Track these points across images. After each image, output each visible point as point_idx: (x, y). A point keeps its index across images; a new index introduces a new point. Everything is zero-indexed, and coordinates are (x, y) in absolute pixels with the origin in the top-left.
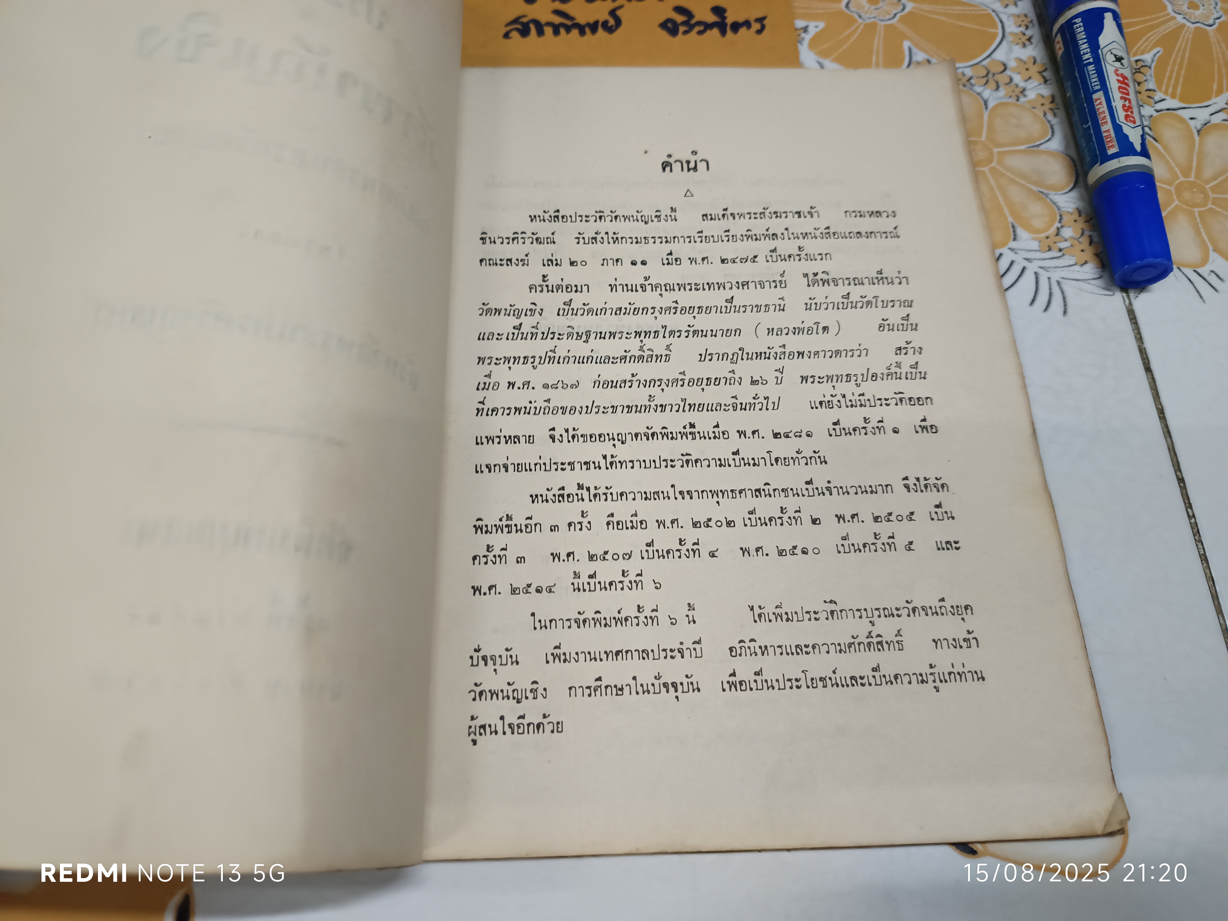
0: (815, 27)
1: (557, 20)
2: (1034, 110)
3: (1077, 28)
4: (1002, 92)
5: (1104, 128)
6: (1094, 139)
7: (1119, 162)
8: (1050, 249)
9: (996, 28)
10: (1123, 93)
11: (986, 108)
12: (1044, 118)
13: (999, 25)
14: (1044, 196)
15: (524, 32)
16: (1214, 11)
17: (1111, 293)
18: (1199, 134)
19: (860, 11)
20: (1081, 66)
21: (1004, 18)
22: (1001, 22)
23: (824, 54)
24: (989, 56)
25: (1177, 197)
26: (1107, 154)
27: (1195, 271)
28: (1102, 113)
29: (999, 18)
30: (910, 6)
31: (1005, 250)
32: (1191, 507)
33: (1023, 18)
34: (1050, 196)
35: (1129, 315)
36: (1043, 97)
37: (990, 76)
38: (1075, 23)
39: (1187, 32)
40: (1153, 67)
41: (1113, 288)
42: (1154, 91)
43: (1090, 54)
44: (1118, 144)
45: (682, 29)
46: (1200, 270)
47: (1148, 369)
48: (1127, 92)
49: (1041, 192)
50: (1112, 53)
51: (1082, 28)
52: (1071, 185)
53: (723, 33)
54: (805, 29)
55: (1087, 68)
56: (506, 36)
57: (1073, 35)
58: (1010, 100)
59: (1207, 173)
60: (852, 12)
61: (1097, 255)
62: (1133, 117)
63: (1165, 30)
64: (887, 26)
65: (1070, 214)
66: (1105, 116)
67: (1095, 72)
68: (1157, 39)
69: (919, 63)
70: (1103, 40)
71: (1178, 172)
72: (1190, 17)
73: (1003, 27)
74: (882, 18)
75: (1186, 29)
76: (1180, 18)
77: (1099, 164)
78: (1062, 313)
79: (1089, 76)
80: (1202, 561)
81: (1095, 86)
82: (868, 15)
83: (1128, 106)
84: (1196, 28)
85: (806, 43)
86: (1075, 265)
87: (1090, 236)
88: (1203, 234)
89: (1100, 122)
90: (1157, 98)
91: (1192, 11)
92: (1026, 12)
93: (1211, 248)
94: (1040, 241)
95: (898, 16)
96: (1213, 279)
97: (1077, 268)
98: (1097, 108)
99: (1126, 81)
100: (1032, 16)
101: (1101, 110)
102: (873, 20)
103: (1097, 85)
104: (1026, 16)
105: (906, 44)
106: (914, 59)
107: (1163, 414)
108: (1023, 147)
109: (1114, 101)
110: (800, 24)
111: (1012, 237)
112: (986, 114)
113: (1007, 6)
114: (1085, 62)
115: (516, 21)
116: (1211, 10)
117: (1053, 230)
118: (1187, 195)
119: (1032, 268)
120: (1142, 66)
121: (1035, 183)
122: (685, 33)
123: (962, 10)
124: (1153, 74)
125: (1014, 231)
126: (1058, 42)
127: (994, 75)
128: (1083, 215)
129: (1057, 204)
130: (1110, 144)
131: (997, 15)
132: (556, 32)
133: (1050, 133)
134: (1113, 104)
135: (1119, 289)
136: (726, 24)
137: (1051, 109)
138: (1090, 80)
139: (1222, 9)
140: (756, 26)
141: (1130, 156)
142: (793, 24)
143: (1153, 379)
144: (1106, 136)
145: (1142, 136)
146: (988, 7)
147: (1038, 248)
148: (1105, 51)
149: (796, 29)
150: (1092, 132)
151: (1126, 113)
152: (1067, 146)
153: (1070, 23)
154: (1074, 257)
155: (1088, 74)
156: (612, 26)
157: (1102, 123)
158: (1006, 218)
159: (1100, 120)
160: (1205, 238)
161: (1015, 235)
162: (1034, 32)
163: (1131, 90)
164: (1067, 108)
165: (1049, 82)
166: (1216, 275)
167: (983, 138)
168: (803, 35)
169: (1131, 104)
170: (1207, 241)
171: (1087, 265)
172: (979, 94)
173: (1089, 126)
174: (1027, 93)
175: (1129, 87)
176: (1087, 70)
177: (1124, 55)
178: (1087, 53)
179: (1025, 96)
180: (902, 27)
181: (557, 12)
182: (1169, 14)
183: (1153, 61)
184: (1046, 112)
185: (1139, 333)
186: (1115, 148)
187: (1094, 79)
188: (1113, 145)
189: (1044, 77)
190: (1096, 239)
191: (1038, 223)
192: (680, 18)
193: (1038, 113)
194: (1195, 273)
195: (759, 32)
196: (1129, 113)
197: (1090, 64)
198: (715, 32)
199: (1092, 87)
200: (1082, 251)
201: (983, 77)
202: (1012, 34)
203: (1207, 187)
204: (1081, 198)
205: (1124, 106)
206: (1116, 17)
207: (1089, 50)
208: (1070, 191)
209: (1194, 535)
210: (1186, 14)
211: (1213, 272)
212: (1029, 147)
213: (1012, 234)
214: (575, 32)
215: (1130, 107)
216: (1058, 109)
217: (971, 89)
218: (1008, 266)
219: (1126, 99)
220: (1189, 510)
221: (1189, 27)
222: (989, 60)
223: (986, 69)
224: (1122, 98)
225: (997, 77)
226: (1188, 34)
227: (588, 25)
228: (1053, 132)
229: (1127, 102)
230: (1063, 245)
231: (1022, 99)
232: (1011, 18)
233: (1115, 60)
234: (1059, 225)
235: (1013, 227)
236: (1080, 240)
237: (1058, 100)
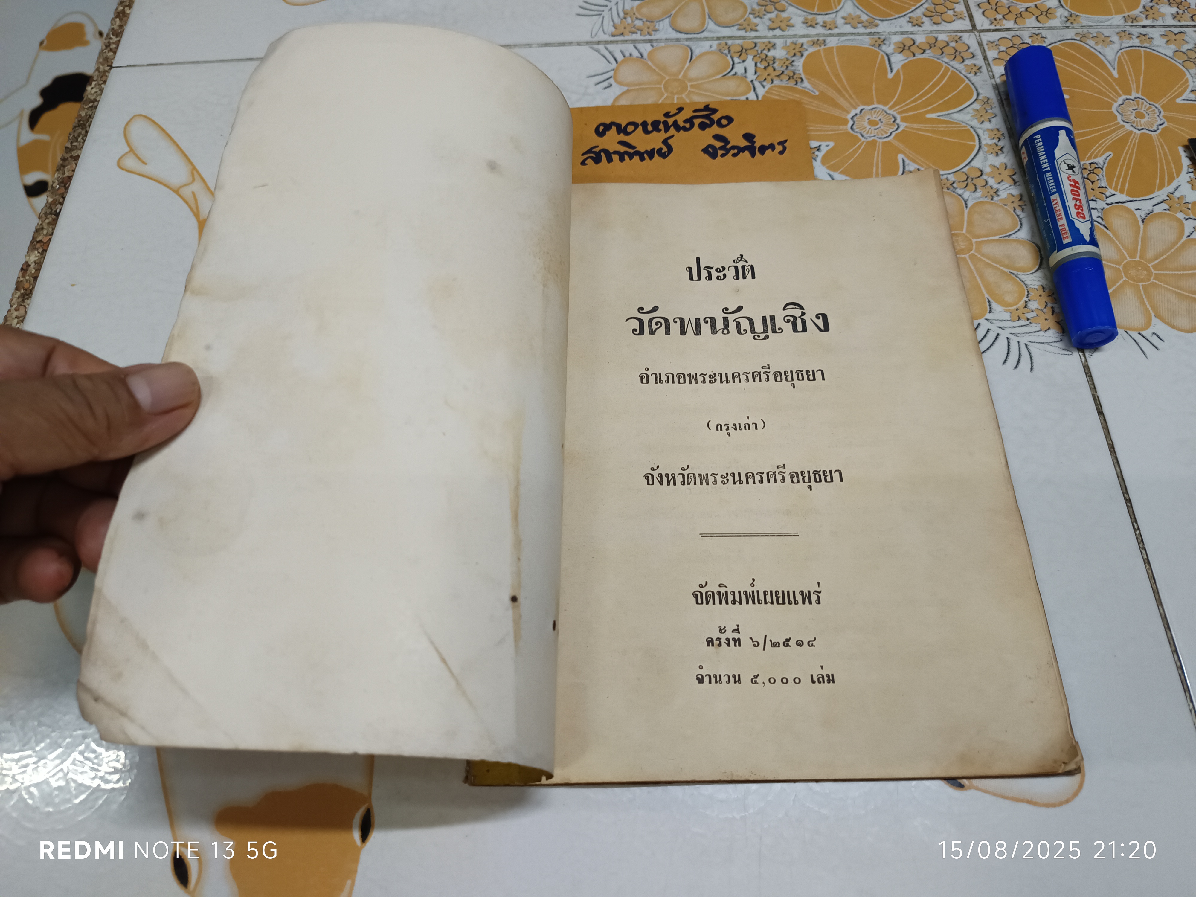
0: (826, 146)
1: (622, 149)
2: (1006, 207)
3: (1037, 143)
4: (979, 194)
5: (1060, 223)
6: (1052, 232)
7: (1072, 250)
8: (1019, 319)
9: (974, 141)
10: (1075, 195)
11: (967, 207)
12: (1014, 213)
13: (977, 138)
14: (1014, 276)
15: (597, 160)
16: (1158, 119)
17: (1071, 353)
18: (1143, 222)
19: (862, 132)
20: (1042, 173)
21: (980, 132)
22: (978, 135)
23: (834, 168)
24: (968, 164)
25: (1124, 274)
26: (1063, 243)
27: (1139, 333)
28: (1058, 211)
29: (976, 133)
30: (903, 126)
31: (982, 321)
32: (1136, 522)
33: (996, 132)
34: (1020, 276)
35: (1085, 370)
36: (1013, 196)
37: (969, 180)
38: (1036, 139)
39: (1134, 137)
40: (1104, 169)
41: (1071, 348)
42: (1106, 187)
43: (1047, 164)
44: (1071, 235)
45: (720, 152)
46: (1143, 333)
47: (1101, 413)
48: (1078, 194)
49: (1012, 273)
50: (1065, 163)
51: (1041, 143)
52: (1037, 267)
53: (753, 155)
54: (818, 149)
55: (1045, 175)
56: (583, 163)
57: (1035, 148)
58: (986, 200)
59: (1150, 254)
60: (857, 132)
61: (1058, 323)
62: (1083, 214)
63: (1115, 137)
64: (884, 143)
65: (1036, 290)
66: (1061, 214)
67: (1052, 178)
68: (1108, 144)
69: (911, 172)
70: (1058, 153)
71: (1125, 253)
72: (1137, 125)
73: (979, 139)
74: (880, 136)
75: (1133, 135)
76: (1128, 127)
77: (1056, 251)
78: (1030, 370)
79: (1047, 181)
80: (1145, 564)
81: (1052, 189)
82: (868, 135)
83: (1079, 205)
84: (1141, 134)
85: (819, 159)
86: (1041, 330)
87: (1052, 308)
88: (1147, 303)
89: (1057, 218)
90: (1108, 194)
91: (1138, 119)
92: (998, 127)
93: (1153, 315)
94: (1011, 313)
95: (894, 134)
96: (1154, 340)
97: (1042, 333)
98: (1054, 206)
99: (1077, 185)
100: (1003, 130)
101: (1057, 209)
102: (873, 138)
103: (1054, 188)
104: (998, 130)
105: (900, 157)
106: (907, 169)
107: (1114, 448)
108: (997, 237)
109: (1067, 202)
110: (814, 144)
111: (988, 310)
112: (966, 212)
113: (983, 122)
114: (1044, 170)
115: (590, 151)
116: (1155, 118)
117: (1022, 303)
118: (1133, 272)
119: (1004, 334)
120: (1095, 168)
121: (1007, 267)
122: (723, 156)
123: (946, 127)
124: (1104, 174)
125: (990, 305)
126: (1024, 153)
127: (972, 179)
128: (1047, 291)
129: (1025, 282)
130: (1065, 236)
131: (975, 130)
132: (622, 159)
133: (1019, 225)
134: (1067, 204)
135: (1077, 350)
136: (755, 148)
137: (1019, 206)
138: (1048, 184)
139: (1164, 116)
140: (779, 148)
141: (1081, 245)
142: (809, 144)
143: (1105, 420)
144: (1061, 229)
145: (1091, 229)
146: (967, 124)
147: (1009, 319)
148: (1060, 161)
149: (811, 149)
150: (1051, 226)
151: (1077, 211)
152: (1033, 235)
153: (1032, 138)
154: (1039, 325)
155: (1047, 179)
156: (666, 152)
157: (1058, 219)
158: (983, 295)
159: (1056, 216)
160: (1148, 306)
161: (990, 308)
162: (1005, 143)
163: (1082, 192)
164: (1032, 204)
165: (1018, 184)
166: (1157, 336)
167: (964, 231)
168: (817, 153)
169: (1081, 203)
170: (1150, 309)
171: (1050, 330)
172: (960, 195)
173: (1049, 221)
174: (999, 193)
175: (1080, 189)
176: (1046, 176)
177: (1076, 164)
178: (1046, 163)
179: (998, 195)
180: (896, 143)
181: (622, 143)
182: (1118, 123)
183: (1104, 163)
184: (1015, 208)
185: (1093, 384)
186: (1069, 239)
187: (1051, 184)
188: (1067, 237)
189: (1014, 180)
190: (1057, 310)
191: (1009, 298)
192: (718, 144)
193: (1009, 209)
194: (1140, 335)
195: (781, 153)
196: (1080, 211)
197: (1048, 171)
198: (747, 153)
199: (1050, 190)
200: (1046, 319)
201: (963, 181)
202: (987, 145)
203: (1150, 265)
204: (1045, 277)
205: (1076, 205)
206: (1069, 132)
207: (1047, 160)
208: (1036, 271)
209: (1139, 544)
210: (1134, 122)
211: (1155, 334)
212: (1001, 237)
213: (988, 307)
214: (636, 158)
215: (1080, 206)
216: (1025, 205)
217: (954, 192)
218: (985, 333)
219: (1077, 200)
220: (1135, 524)
221: (1135, 133)
222: (968, 167)
223: (966, 174)
224: (1074, 199)
225: (975, 181)
226: (1134, 139)
227: (646, 152)
228: (1021, 224)
229: (1078, 202)
230: (1029, 315)
231: (996, 198)
232: (986, 133)
233: (1067, 168)
234: (1027, 299)
235: (989, 301)
236: (1044, 311)
237: (1026, 198)
